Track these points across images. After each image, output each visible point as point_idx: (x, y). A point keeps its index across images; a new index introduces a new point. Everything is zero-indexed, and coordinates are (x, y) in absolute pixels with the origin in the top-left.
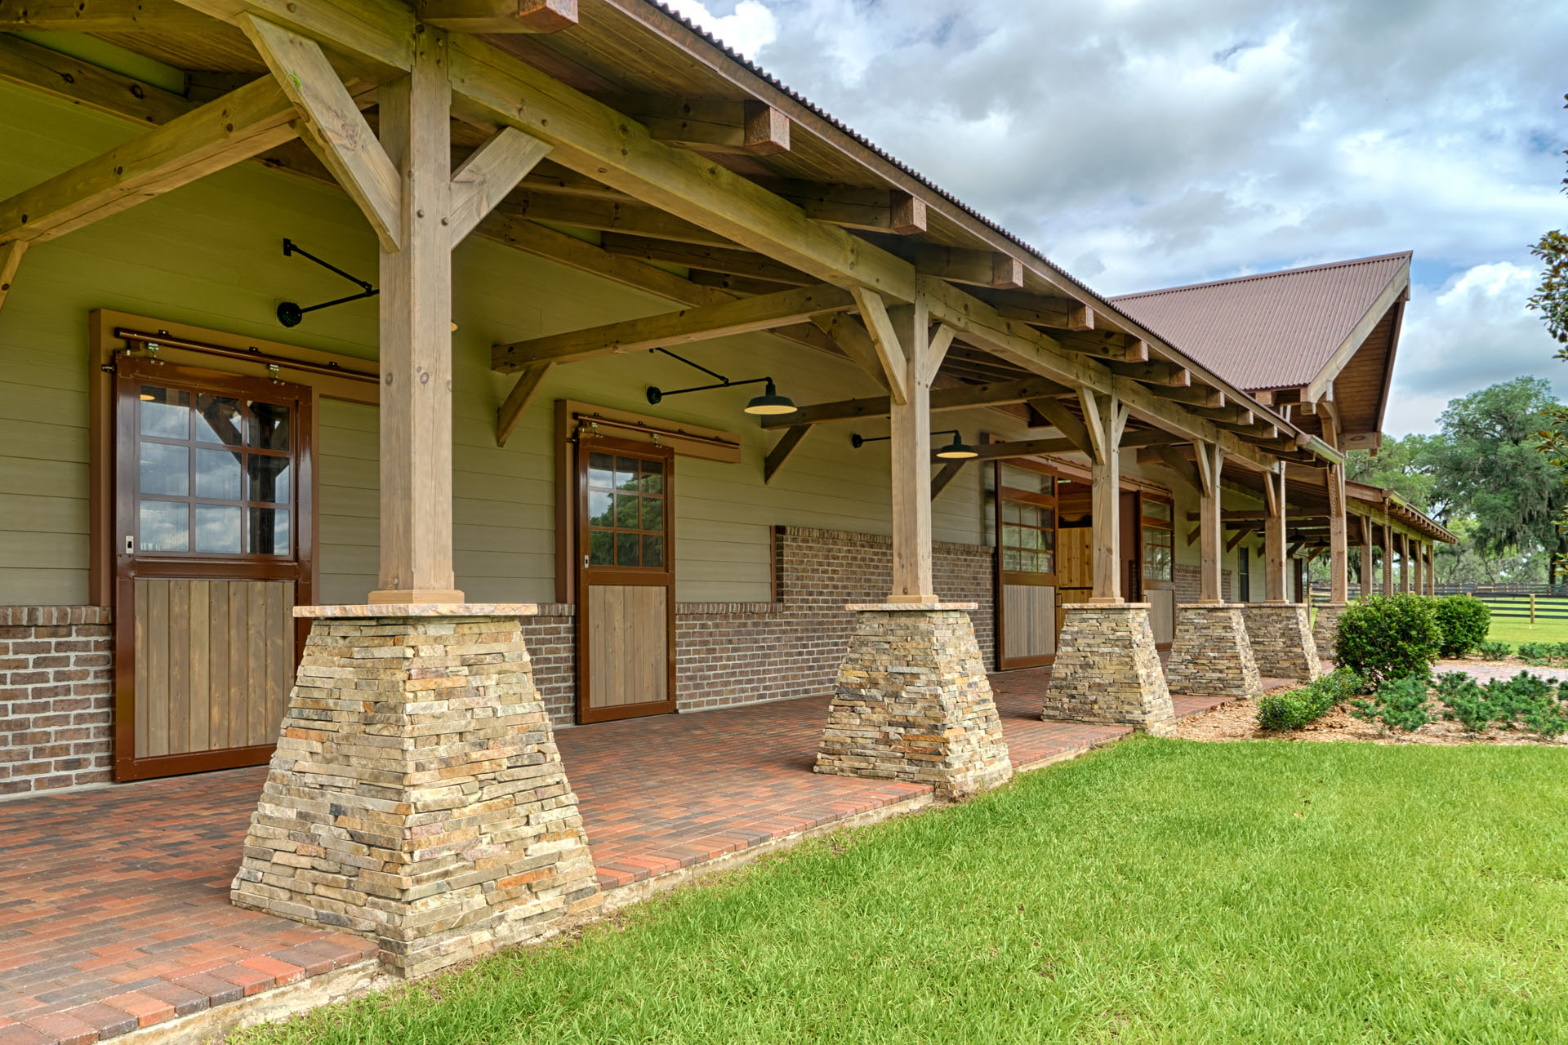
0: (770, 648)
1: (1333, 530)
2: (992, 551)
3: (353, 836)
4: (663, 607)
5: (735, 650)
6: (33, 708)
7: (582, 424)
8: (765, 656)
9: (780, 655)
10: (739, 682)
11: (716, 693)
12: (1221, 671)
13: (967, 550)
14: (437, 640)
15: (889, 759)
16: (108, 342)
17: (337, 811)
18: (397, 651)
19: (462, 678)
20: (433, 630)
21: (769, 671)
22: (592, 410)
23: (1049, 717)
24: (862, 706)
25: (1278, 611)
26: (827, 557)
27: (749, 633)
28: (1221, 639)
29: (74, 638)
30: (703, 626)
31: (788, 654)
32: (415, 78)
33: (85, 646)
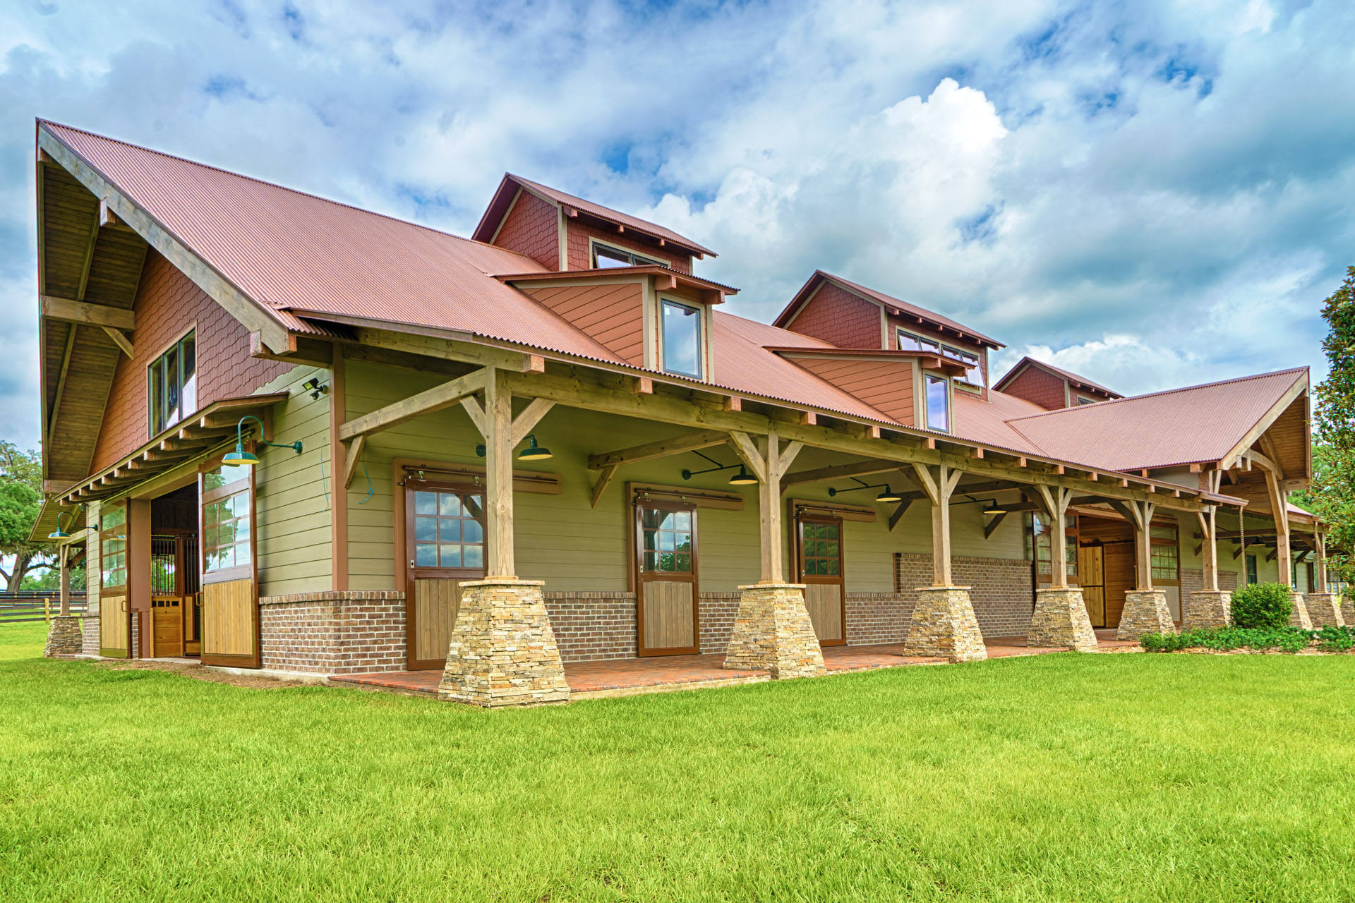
0: (894, 616)
1: (1279, 544)
2: (1031, 563)
3: (761, 646)
4: (839, 595)
5: (875, 616)
6: (614, 628)
7: (800, 509)
8: (891, 620)
9: (900, 620)
10: (878, 633)
11: (866, 638)
12: (1148, 627)
13: (1014, 563)
14: (781, 594)
15: (932, 649)
16: (633, 494)
17: (756, 640)
18: (771, 597)
19: (787, 605)
20: (780, 591)
21: (894, 628)
22: (804, 502)
23: (1030, 645)
24: (922, 629)
25: (1210, 596)
26: (925, 569)
27: (882, 608)
28: (1148, 610)
29: (625, 604)
30: (859, 604)
31: (904, 620)
32: (770, 436)
33: (628, 607)
